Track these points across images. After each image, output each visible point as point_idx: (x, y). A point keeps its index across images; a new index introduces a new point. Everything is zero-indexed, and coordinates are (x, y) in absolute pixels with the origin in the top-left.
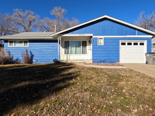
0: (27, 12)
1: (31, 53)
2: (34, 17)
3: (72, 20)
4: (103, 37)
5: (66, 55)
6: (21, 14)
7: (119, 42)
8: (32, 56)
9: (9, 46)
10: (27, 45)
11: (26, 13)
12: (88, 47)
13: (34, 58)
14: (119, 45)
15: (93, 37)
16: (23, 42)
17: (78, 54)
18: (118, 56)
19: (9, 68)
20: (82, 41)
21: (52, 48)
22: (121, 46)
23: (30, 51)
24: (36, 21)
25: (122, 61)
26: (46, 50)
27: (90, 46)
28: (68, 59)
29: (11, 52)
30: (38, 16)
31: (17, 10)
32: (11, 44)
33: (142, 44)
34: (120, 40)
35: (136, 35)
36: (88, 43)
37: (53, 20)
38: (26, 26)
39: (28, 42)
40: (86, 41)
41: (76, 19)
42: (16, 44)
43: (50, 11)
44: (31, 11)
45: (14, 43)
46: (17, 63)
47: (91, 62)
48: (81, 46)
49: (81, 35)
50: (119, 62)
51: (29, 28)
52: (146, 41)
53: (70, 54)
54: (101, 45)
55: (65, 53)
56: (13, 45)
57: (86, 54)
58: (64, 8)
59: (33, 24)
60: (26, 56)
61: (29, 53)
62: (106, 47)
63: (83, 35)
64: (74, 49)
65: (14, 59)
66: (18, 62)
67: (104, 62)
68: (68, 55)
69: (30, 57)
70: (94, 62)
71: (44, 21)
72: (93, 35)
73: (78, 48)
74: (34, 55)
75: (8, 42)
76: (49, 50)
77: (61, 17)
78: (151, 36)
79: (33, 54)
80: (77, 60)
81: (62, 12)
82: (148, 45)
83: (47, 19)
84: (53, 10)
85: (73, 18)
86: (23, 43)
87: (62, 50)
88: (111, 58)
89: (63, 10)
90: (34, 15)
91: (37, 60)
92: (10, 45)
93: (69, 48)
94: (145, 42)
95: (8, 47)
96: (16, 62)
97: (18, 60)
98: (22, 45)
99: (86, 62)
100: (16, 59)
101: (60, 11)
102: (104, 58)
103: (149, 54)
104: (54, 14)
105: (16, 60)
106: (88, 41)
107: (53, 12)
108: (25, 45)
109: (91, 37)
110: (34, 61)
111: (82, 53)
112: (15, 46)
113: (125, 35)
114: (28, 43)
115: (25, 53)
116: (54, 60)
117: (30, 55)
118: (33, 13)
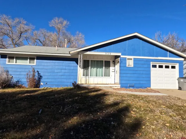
0: (17, 20)
1: (38, 73)
2: (26, 27)
3: (76, 35)
4: (132, 57)
5: (84, 77)
6: (10, 22)
7: (150, 64)
8: (40, 77)
9: (7, 63)
10: (34, 63)
11: (15, 22)
12: (112, 68)
13: (42, 80)
14: (150, 67)
15: (122, 56)
16: (29, 58)
17: (99, 76)
18: (149, 80)
19: (20, 95)
20: (105, 61)
21: (67, 68)
22: (152, 69)
23: (37, 71)
24: (29, 32)
25: (154, 86)
26: (59, 71)
27: (115, 67)
28: (87, 82)
29: (9, 72)
30: (31, 27)
31: (5, 16)
32: (11, 60)
33: (173, 67)
34: (151, 62)
35: (167, 57)
36: (111, 64)
37: (52, 33)
38: (15, 37)
39: (36, 58)
40: (109, 62)
41: (80, 34)
42: (17, 61)
43: (49, 22)
44: (23, 19)
45: (15, 59)
46: (20, 87)
47: (119, 86)
48: (104, 67)
49: (107, 54)
50: (150, 87)
51: (18, 41)
52: (178, 64)
53: (90, 77)
54: (130, 66)
55: (84, 75)
56: (14, 62)
57: (109, 76)
58: (66, 20)
59: (24, 35)
60: (31, 77)
61: (36, 74)
62: (136, 69)
63: (109, 54)
64: (94, 70)
65: (14, 80)
66: (20, 84)
67: (133, 87)
68: (88, 77)
69: (36, 79)
70: (122, 87)
71: (40, 34)
72: (122, 55)
73: (99, 69)
74: (42, 76)
75: (6, 58)
76: (63, 71)
77: (63, 30)
78: (183, 59)
79: (42, 74)
80: (98, 84)
81: (64, 24)
82: (180, 69)
83: (44, 31)
84: (53, 21)
85: (77, 32)
86: (28, 60)
87: (80, 71)
88: (142, 82)
89: (65, 22)
90: (26, 24)
91: (46, 84)
92: (9, 62)
93: (89, 68)
94: (177, 66)
95: (5, 64)
96: (17, 86)
97: (20, 82)
98: (27, 62)
99: (113, 87)
100: (17, 80)
101: (62, 23)
102: (133, 83)
103: (183, 79)
104: (53, 25)
105: (16, 82)
106: (112, 62)
107: (52, 23)
108: (30, 63)
109: (119, 56)
110: (42, 84)
111: (105, 76)
112: (16, 63)
113: (156, 57)
114: (35, 60)
115: (32, 73)
116: (73, 84)
117: (37, 76)
118: (25, 22)
